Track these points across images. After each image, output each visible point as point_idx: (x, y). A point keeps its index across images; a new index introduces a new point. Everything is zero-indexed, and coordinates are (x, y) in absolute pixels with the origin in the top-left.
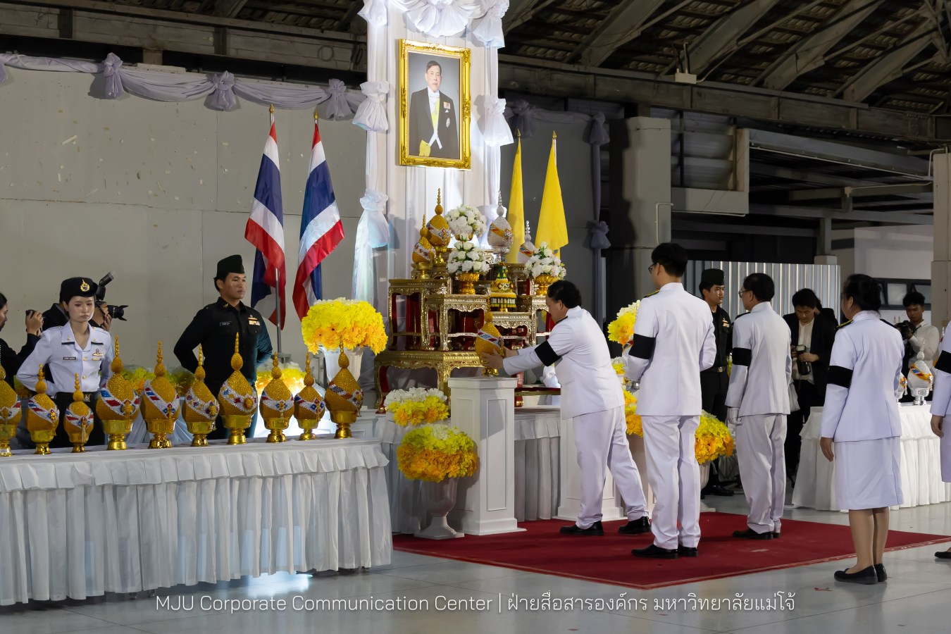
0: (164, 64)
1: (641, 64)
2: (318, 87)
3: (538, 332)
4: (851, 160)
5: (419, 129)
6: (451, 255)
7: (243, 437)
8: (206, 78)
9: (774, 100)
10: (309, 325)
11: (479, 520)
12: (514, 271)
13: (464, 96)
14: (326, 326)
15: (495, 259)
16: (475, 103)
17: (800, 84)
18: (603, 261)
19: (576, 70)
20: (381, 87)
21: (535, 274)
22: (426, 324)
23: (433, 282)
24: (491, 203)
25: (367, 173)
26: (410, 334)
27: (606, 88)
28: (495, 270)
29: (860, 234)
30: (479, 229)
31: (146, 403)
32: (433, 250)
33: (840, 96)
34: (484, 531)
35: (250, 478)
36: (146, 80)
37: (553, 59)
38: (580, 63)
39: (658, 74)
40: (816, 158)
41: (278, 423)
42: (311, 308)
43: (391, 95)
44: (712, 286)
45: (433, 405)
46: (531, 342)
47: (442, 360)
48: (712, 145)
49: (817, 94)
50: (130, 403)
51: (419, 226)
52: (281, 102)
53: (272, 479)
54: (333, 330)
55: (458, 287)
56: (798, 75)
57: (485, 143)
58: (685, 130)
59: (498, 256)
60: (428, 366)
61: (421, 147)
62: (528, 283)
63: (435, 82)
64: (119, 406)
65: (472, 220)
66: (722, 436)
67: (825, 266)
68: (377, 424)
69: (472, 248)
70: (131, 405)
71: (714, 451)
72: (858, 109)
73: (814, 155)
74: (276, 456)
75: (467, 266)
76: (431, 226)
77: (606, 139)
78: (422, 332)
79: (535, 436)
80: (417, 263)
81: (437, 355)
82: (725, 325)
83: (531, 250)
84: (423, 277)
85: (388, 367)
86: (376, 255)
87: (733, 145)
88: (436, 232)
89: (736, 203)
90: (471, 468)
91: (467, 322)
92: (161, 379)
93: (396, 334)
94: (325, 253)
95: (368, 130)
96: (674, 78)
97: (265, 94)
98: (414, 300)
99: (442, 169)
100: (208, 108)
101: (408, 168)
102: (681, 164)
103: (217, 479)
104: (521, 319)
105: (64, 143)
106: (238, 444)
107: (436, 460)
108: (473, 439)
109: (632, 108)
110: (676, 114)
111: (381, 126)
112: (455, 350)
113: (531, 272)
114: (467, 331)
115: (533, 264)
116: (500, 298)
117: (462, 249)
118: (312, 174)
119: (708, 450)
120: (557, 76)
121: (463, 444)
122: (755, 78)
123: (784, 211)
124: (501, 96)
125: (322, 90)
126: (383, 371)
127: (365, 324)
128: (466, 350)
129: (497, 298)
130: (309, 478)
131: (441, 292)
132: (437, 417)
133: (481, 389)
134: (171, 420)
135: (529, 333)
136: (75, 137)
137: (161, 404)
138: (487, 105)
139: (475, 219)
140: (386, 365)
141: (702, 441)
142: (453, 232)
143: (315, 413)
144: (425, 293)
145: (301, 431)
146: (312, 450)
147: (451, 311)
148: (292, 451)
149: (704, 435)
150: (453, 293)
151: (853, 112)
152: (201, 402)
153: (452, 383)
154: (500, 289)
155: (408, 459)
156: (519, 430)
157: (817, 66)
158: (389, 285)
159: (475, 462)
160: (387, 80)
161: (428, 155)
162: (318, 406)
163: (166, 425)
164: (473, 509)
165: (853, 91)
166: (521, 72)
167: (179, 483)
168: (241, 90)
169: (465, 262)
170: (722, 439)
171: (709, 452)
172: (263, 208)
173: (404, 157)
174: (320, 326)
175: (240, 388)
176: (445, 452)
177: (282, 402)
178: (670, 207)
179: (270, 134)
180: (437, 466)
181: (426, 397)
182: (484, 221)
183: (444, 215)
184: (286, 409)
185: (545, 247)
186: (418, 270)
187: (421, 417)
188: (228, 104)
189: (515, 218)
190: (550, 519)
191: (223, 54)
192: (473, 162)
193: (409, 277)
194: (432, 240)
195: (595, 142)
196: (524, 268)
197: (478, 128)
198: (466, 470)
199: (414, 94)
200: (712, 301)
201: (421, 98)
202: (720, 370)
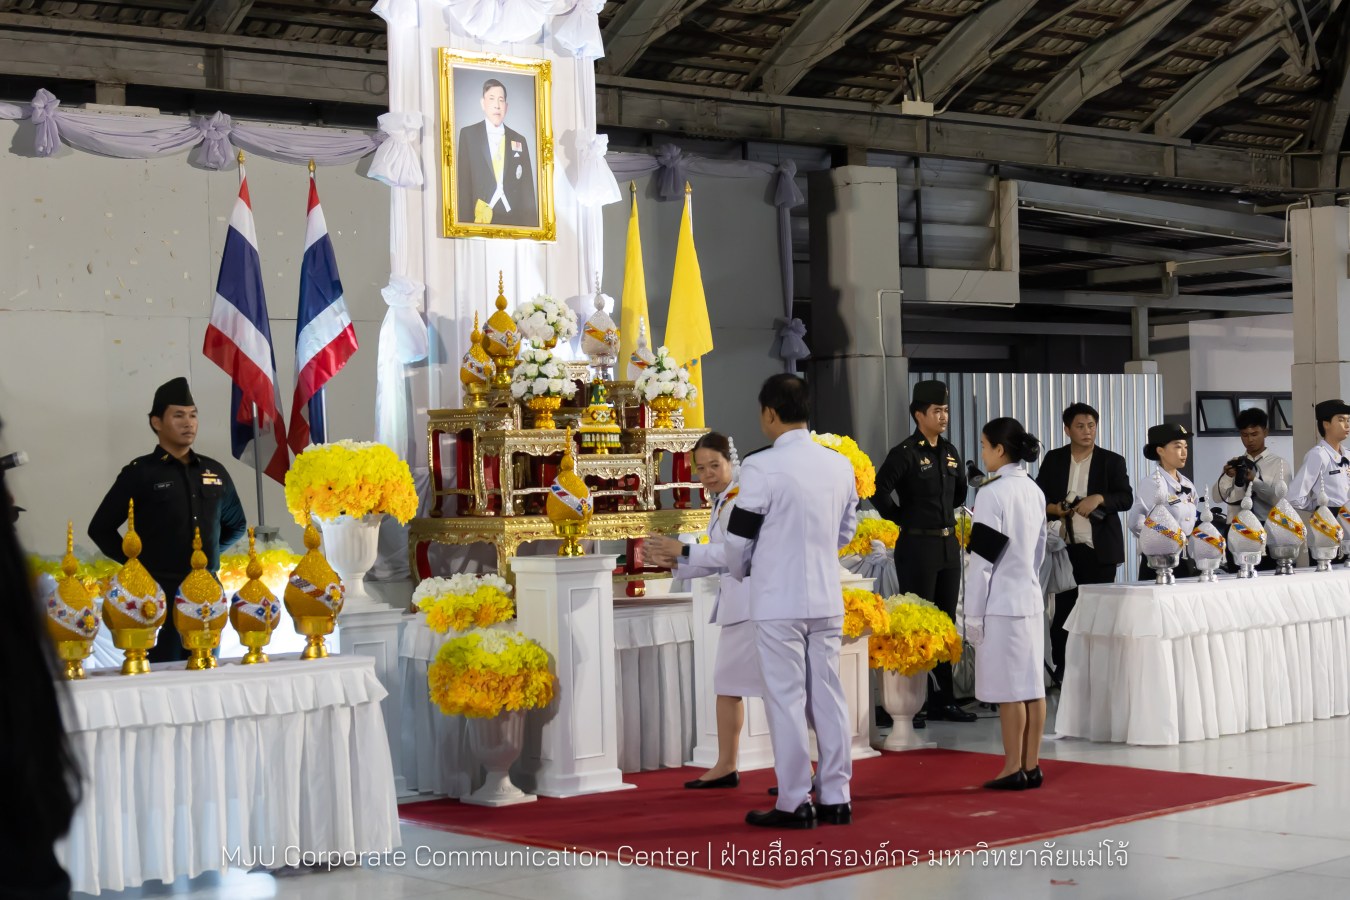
0: (128, 103)
1: (854, 89)
2: (361, 132)
3: (657, 483)
4: (1171, 222)
5: (472, 182)
6: (517, 371)
7: (146, 664)
8: (189, 123)
9: (1051, 137)
10: (294, 483)
12: (621, 392)
13: (543, 132)
14: (319, 484)
15: (590, 375)
16: (561, 142)
17: (1090, 113)
19: (755, 100)
20: (408, 120)
21: (649, 397)
22: (480, 476)
23: (491, 412)
24: (590, 291)
25: (393, 250)
26: (460, 491)
27: (800, 125)
28: (585, 394)
29: (1197, 329)
30: (564, 331)
32: (491, 364)
33: (1150, 129)
35: (153, 728)
36: (100, 129)
37: (722, 86)
38: (761, 91)
39: (875, 103)
40: (1118, 221)
41: (201, 638)
43: (427, 132)
44: (928, 406)
45: (488, 599)
46: (645, 498)
47: (502, 531)
48: (966, 205)
49: (1117, 128)
51: (473, 329)
52: (306, 155)
53: (190, 727)
54: (330, 489)
55: (530, 419)
56: (1084, 100)
57: (578, 203)
58: (923, 184)
59: (597, 370)
60: (482, 539)
61: (477, 209)
62: (642, 410)
63: (497, 111)
65: (553, 317)
66: (943, 634)
67: (1140, 376)
68: (406, 631)
69: (548, 360)
71: (931, 656)
72: (1176, 147)
73: (1114, 216)
74: (198, 692)
75: (540, 386)
76: (490, 327)
77: (797, 194)
78: (477, 489)
79: (654, 640)
80: (467, 384)
81: (497, 523)
82: (950, 464)
83: (646, 360)
85: (429, 542)
86: (411, 373)
87: (995, 205)
88: (496, 336)
89: (1002, 287)
90: (544, 695)
91: (540, 470)
93: (440, 493)
94: (325, 374)
95: (392, 185)
96: (901, 108)
97: (281, 144)
98: (465, 437)
99: (511, 242)
100: (193, 166)
101: (457, 241)
102: (918, 233)
103: (97, 732)
104: (630, 464)
106: (137, 673)
107: (486, 685)
108: (549, 650)
109: (840, 155)
110: (908, 162)
111: (412, 180)
112: (528, 514)
113: (643, 397)
114: (545, 486)
115: (647, 381)
116: (595, 434)
117: (533, 361)
118: (308, 253)
119: (919, 652)
120: (728, 110)
121: (529, 658)
122: (1023, 106)
123: (1077, 299)
124: (600, 129)
125: (367, 137)
126: (422, 549)
127: (380, 478)
128: (545, 513)
129: (591, 434)
130: (253, 724)
131: (504, 427)
132: (496, 619)
133: (558, 574)
135: (643, 485)
138: (580, 145)
139: (559, 314)
140: (425, 540)
141: (911, 643)
142: (524, 335)
143: (263, 621)
144: (478, 429)
145: (245, 650)
147: (516, 456)
148: (222, 682)
149: (915, 632)
150: (524, 426)
151: (1169, 151)
153: (519, 565)
154: (594, 419)
155: (444, 684)
156: (624, 632)
157: (1108, 87)
158: (429, 418)
159: (550, 685)
161: (489, 220)
162: (268, 611)
164: (550, 757)
165: (1168, 121)
166: (671, 105)
168: (241, 137)
169: (538, 380)
170: (943, 637)
171: (923, 658)
172: (231, 308)
173: (451, 224)
174: (311, 484)
175: (137, 586)
176: (500, 672)
177: (206, 606)
178: (899, 296)
179: (240, 196)
180: (488, 694)
181: (477, 586)
182: (574, 318)
183: (509, 311)
184: (215, 616)
185: (665, 355)
186: (470, 394)
187: (469, 618)
188: (223, 160)
189: (631, 313)
190: (680, 766)
191: (219, 87)
192: (559, 231)
193: (460, 407)
194: (490, 349)
195: (783, 204)
196: (634, 387)
197: (566, 180)
198: (535, 699)
199: (464, 131)
200: (929, 430)
201: (474, 136)
202: (946, 532)
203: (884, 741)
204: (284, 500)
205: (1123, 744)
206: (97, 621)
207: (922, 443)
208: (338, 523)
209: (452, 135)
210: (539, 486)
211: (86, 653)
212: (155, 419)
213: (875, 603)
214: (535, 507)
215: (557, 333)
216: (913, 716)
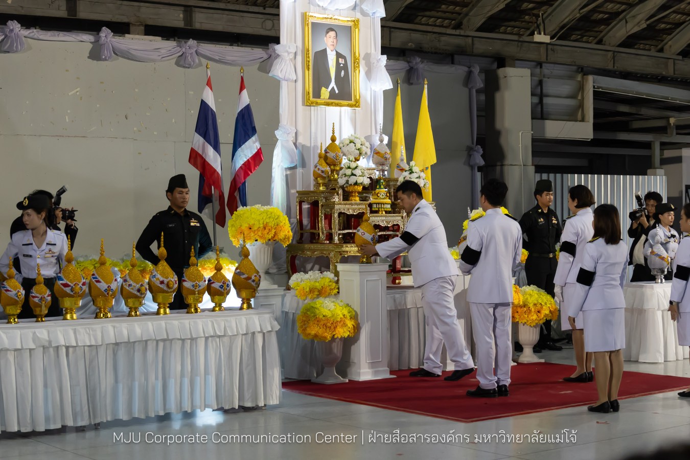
0: (146, 34)
1: (509, 28)
2: (260, 50)
4: (671, 98)
5: (320, 78)
6: (341, 172)
7: (168, 310)
8: (176, 44)
9: (610, 54)
10: (233, 226)
11: (360, 369)
12: (392, 183)
13: (355, 54)
14: (245, 226)
15: (377, 175)
16: (364, 59)
17: (630, 42)
18: (478, 175)
19: (459, 34)
20: (289, 48)
22: (322, 223)
23: (328, 192)
24: (376, 133)
25: (280, 111)
26: (312, 231)
27: (481, 47)
28: (374, 184)
29: (686, 152)
30: (364, 153)
31: (92, 285)
32: (328, 169)
33: (661, 50)
34: (363, 378)
35: (172, 340)
36: (132, 47)
37: (442, 26)
38: (461, 29)
39: (521, 35)
40: (645, 97)
41: (194, 299)
42: (235, 212)
43: (298, 54)
45: (326, 283)
47: (333, 250)
48: (566, 88)
49: (644, 49)
50: (79, 285)
51: (319, 151)
52: (232, 61)
53: (189, 341)
54: (250, 229)
55: (347, 196)
56: (628, 35)
57: (371, 89)
58: (544, 77)
59: (380, 172)
60: (323, 255)
61: (322, 92)
63: (332, 43)
64: (70, 288)
65: (358, 146)
66: (548, 305)
67: (655, 177)
68: (285, 298)
69: (356, 167)
70: (79, 286)
71: (543, 316)
72: (674, 60)
73: (643, 94)
74: (192, 324)
75: (352, 180)
76: (328, 150)
77: (479, 83)
78: (320, 230)
79: (406, 307)
80: (316, 179)
81: (330, 246)
82: (554, 222)
83: (404, 168)
84: (321, 188)
85: (296, 256)
86: (288, 172)
87: (581, 88)
88: (331, 155)
89: (584, 130)
90: (353, 331)
91: (351, 221)
92: (103, 267)
93: (302, 232)
94: (249, 172)
95: (281, 80)
96: (533, 38)
97: (221, 55)
98: (315, 205)
99: (338, 108)
100: (177, 66)
101: (312, 108)
102: (541, 102)
103: (146, 341)
104: (395, 219)
105: (70, 94)
106: (164, 315)
107: (325, 325)
108: (355, 309)
109: (502, 62)
110: (537, 65)
111: (291, 77)
112: (345, 243)
114: (354, 229)
116: (379, 204)
117: (349, 168)
118: (239, 114)
119: (538, 316)
120: (444, 39)
121: (346, 313)
122: (596, 37)
124: (382, 54)
125: (263, 52)
126: (293, 259)
127: (275, 224)
128: (354, 242)
129: (377, 204)
130: (218, 340)
131: (334, 200)
132: (329, 293)
133: (360, 272)
134: (110, 297)
136: (78, 89)
137: (103, 286)
138: (373, 60)
139: (361, 145)
140: (294, 255)
141: (533, 310)
142: (344, 155)
143: (223, 291)
144: (321, 200)
145: (213, 305)
146: (219, 319)
147: (340, 214)
148: (204, 320)
149: (535, 305)
150: (343, 200)
151: (671, 62)
152: (134, 284)
153: (341, 267)
154: (378, 197)
155: (305, 324)
156: (391, 301)
157: (639, 29)
158: (297, 194)
159: (356, 326)
161: (328, 97)
162: (225, 286)
163: (107, 301)
164: (356, 361)
165: (671, 46)
166: (416, 36)
167: (117, 344)
168: (202, 52)
169: (351, 177)
170: (549, 307)
171: (539, 317)
172: (201, 139)
173: (309, 99)
174: (241, 226)
175: (164, 273)
177: (197, 283)
178: (531, 134)
179: (207, 84)
180: (326, 329)
181: (321, 278)
182: (369, 146)
183: (337, 142)
184: (200, 288)
185: (414, 165)
186: (318, 183)
187: (316, 293)
188: (193, 63)
189: (396, 144)
190: (417, 368)
191: (190, 26)
192: (362, 103)
193: (312, 189)
194: (328, 161)
195: (472, 87)
196: (398, 181)
197: (366, 77)
198: (348, 333)
199: (316, 53)
200: (543, 204)
201: (321, 56)
202: (551, 255)
203: (518, 358)
204: (228, 234)
205: (637, 362)
206: (146, 289)
207: (540, 211)
208: (254, 245)
209: (310, 55)
210: (351, 229)
211: (141, 304)
212: (169, 194)
213: (515, 290)
214: (349, 239)
215: (360, 154)
216: (533, 346)
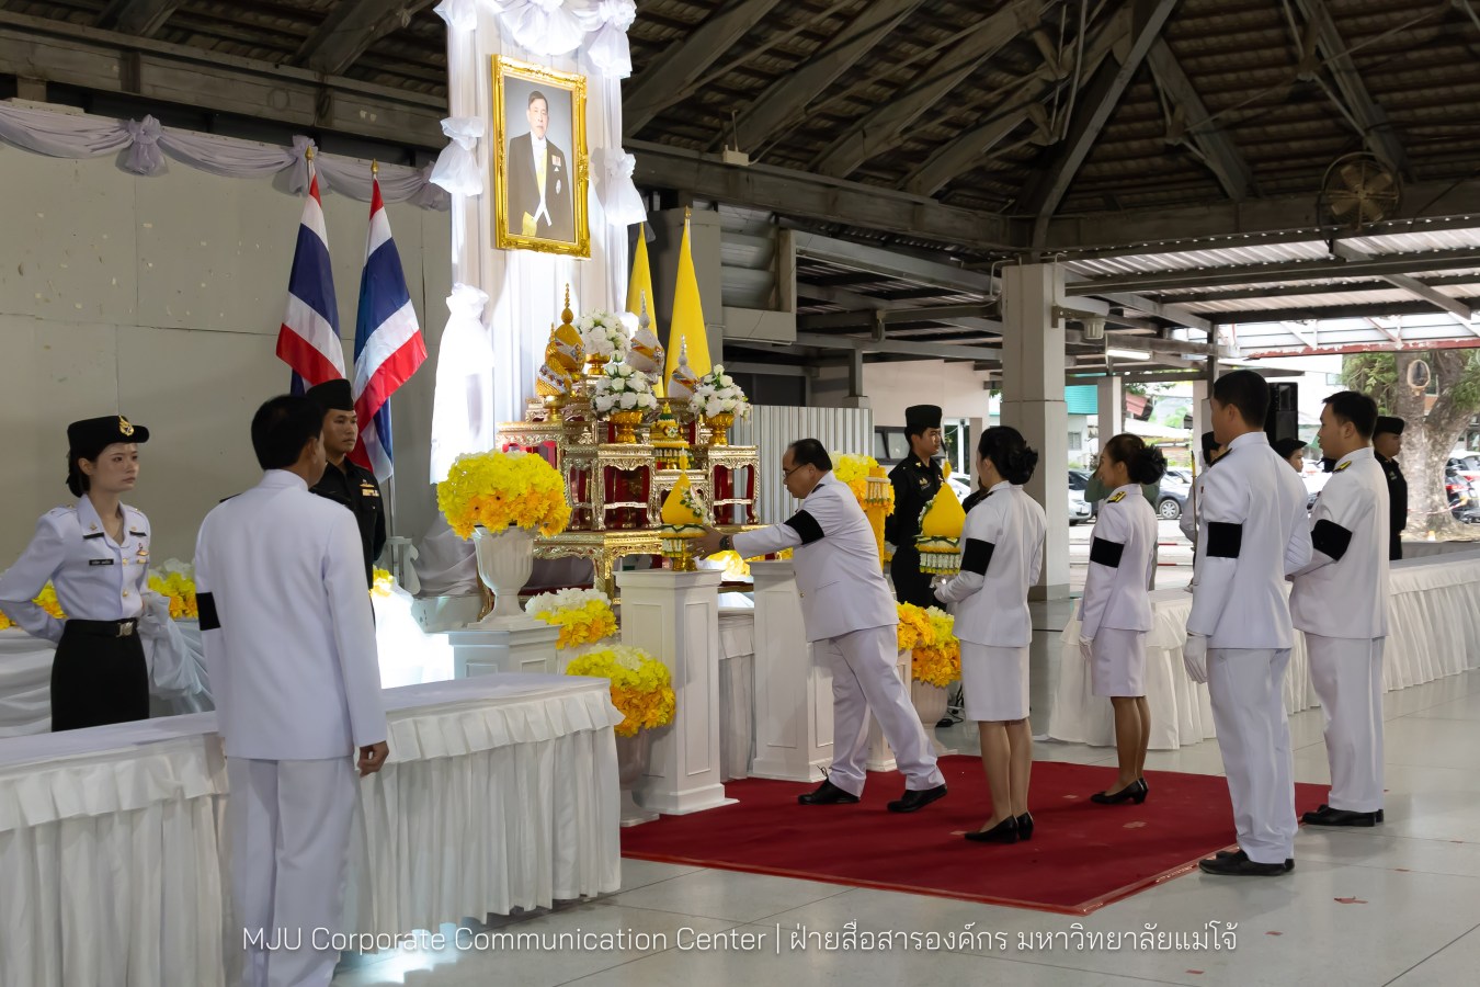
0: (49, 100)
2: (277, 146)
3: (715, 500)
5: (520, 195)
8: (117, 125)
9: (832, 192)
11: (676, 791)
13: (578, 147)
16: (593, 160)
21: (711, 413)
25: (455, 259)
34: (684, 808)
39: (700, 151)
43: (483, 140)
44: (924, 429)
45: (595, 614)
47: (599, 545)
54: (499, 498)
55: (611, 433)
56: (864, 160)
57: (606, 220)
60: (577, 554)
61: (524, 221)
63: (539, 124)
65: (613, 333)
69: (630, 374)
72: (927, 205)
75: (628, 400)
81: (591, 538)
83: (691, 379)
84: (555, 418)
87: (774, 254)
96: (722, 158)
97: (205, 153)
99: (552, 256)
100: (123, 170)
101: (508, 253)
107: (627, 702)
109: (674, 197)
113: (704, 412)
115: (707, 398)
116: (668, 449)
117: (617, 375)
118: (371, 259)
119: (952, 663)
121: (661, 675)
122: (809, 161)
125: (283, 152)
129: (663, 449)
131: (584, 441)
132: (604, 634)
133: (676, 589)
138: (609, 161)
139: (616, 330)
141: (945, 654)
144: (562, 442)
147: (608, 469)
149: (947, 644)
150: (603, 441)
153: (622, 579)
154: (666, 434)
157: (891, 148)
159: (672, 701)
160: (476, 114)
161: (534, 233)
164: (664, 773)
168: (170, 145)
169: (624, 394)
171: (955, 669)
172: (305, 309)
174: (478, 494)
176: (639, 689)
178: (720, 330)
179: (311, 193)
181: (584, 601)
183: (573, 322)
187: (585, 634)
188: (151, 165)
191: (134, 91)
197: (598, 197)
199: (513, 141)
200: (924, 451)
201: (522, 148)
207: (918, 464)
215: (617, 348)
